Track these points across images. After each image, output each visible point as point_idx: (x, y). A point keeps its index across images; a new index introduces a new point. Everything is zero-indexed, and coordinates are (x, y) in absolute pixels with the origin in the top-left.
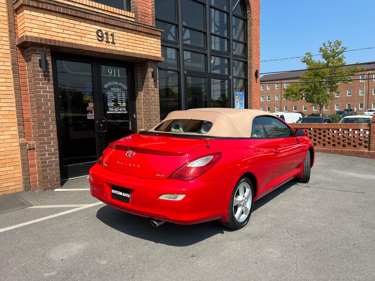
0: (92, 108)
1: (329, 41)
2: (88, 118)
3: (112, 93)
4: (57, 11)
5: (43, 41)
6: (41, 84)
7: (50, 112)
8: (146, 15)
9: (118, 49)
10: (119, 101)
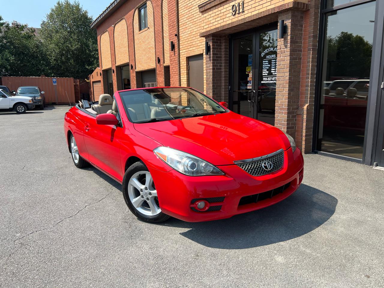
0: (251, 78)
2: (248, 88)
3: (267, 61)
9: (246, 16)
10: (272, 69)
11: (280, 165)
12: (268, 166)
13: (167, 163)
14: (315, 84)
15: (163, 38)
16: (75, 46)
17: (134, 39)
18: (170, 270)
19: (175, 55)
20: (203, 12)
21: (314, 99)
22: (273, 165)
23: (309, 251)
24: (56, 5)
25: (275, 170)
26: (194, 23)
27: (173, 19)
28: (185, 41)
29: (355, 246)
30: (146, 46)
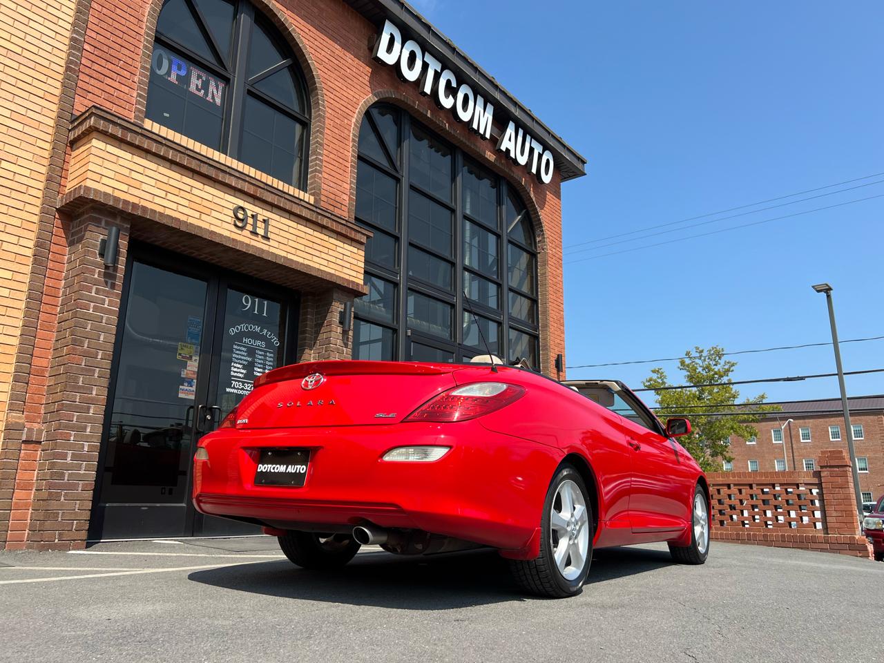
0: (194, 374)
1: (697, 348)
2: (181, 395)
3: (243, 349)
4: (162, 154)
5: (121, 203)
6: (94, 290)
7: (99, 357)
8: (337, 204)
9: (274, 251)
10: (256, 369)
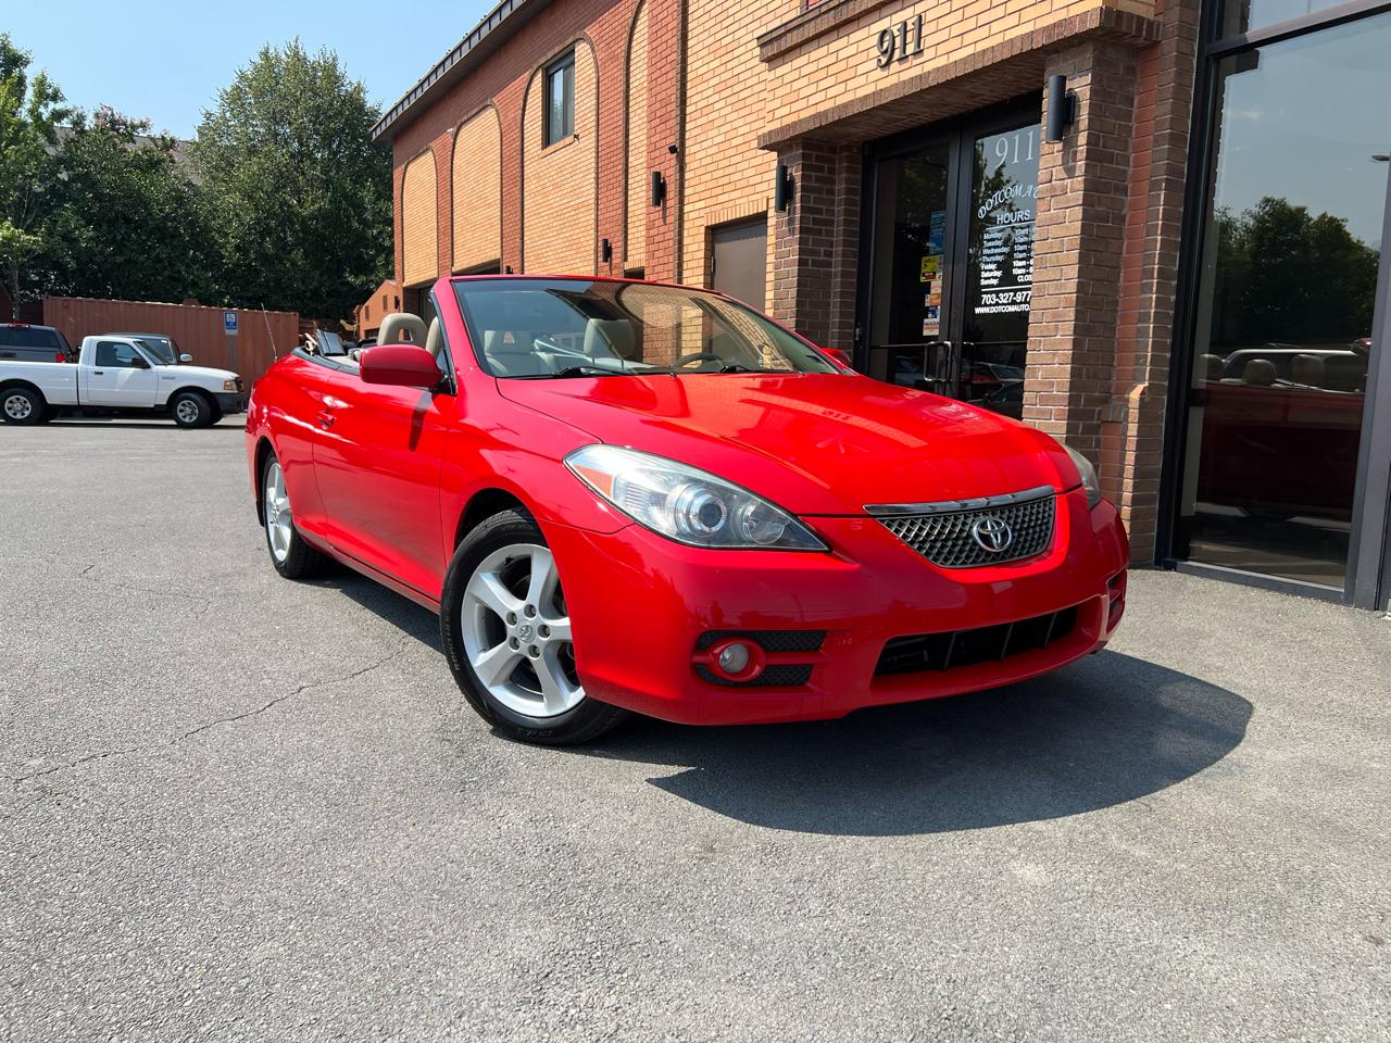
2: (925, 332)
3: (998, 236)
9: (929, 67)
10: (1016, 263)
11: (1041, 541)
12: (996, 536)
13: (613, 501)
14: (1172, 312)
15: (626, 171)
16: (313, 202)
17: (523, 176)
18: (600, 891)
19: (665, 221)
20: (772, 60)
21: (1167, 369)
22: (1013, 537)
23: (1143, 853)
24: (258, 60)
25: (1020, 554)
26: (741, 104)
27: (664, 95)
28: (702, 170)
29: (1322, 844)
30: (565, 201)
